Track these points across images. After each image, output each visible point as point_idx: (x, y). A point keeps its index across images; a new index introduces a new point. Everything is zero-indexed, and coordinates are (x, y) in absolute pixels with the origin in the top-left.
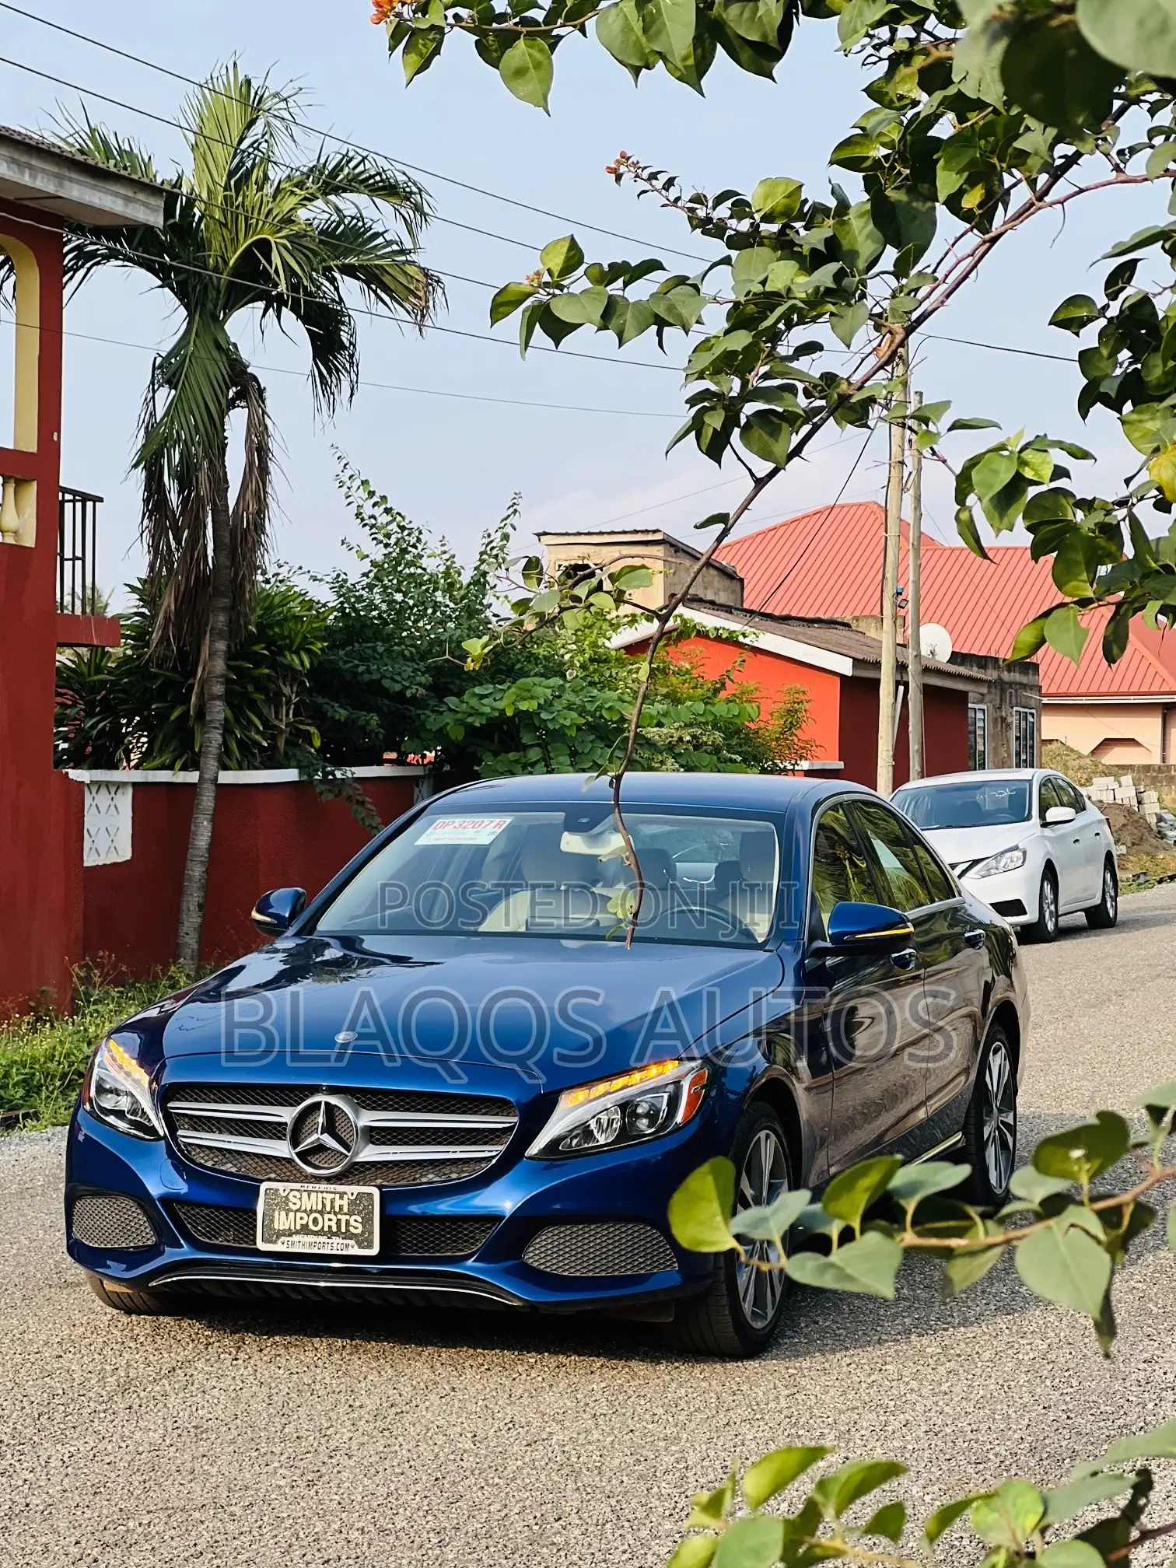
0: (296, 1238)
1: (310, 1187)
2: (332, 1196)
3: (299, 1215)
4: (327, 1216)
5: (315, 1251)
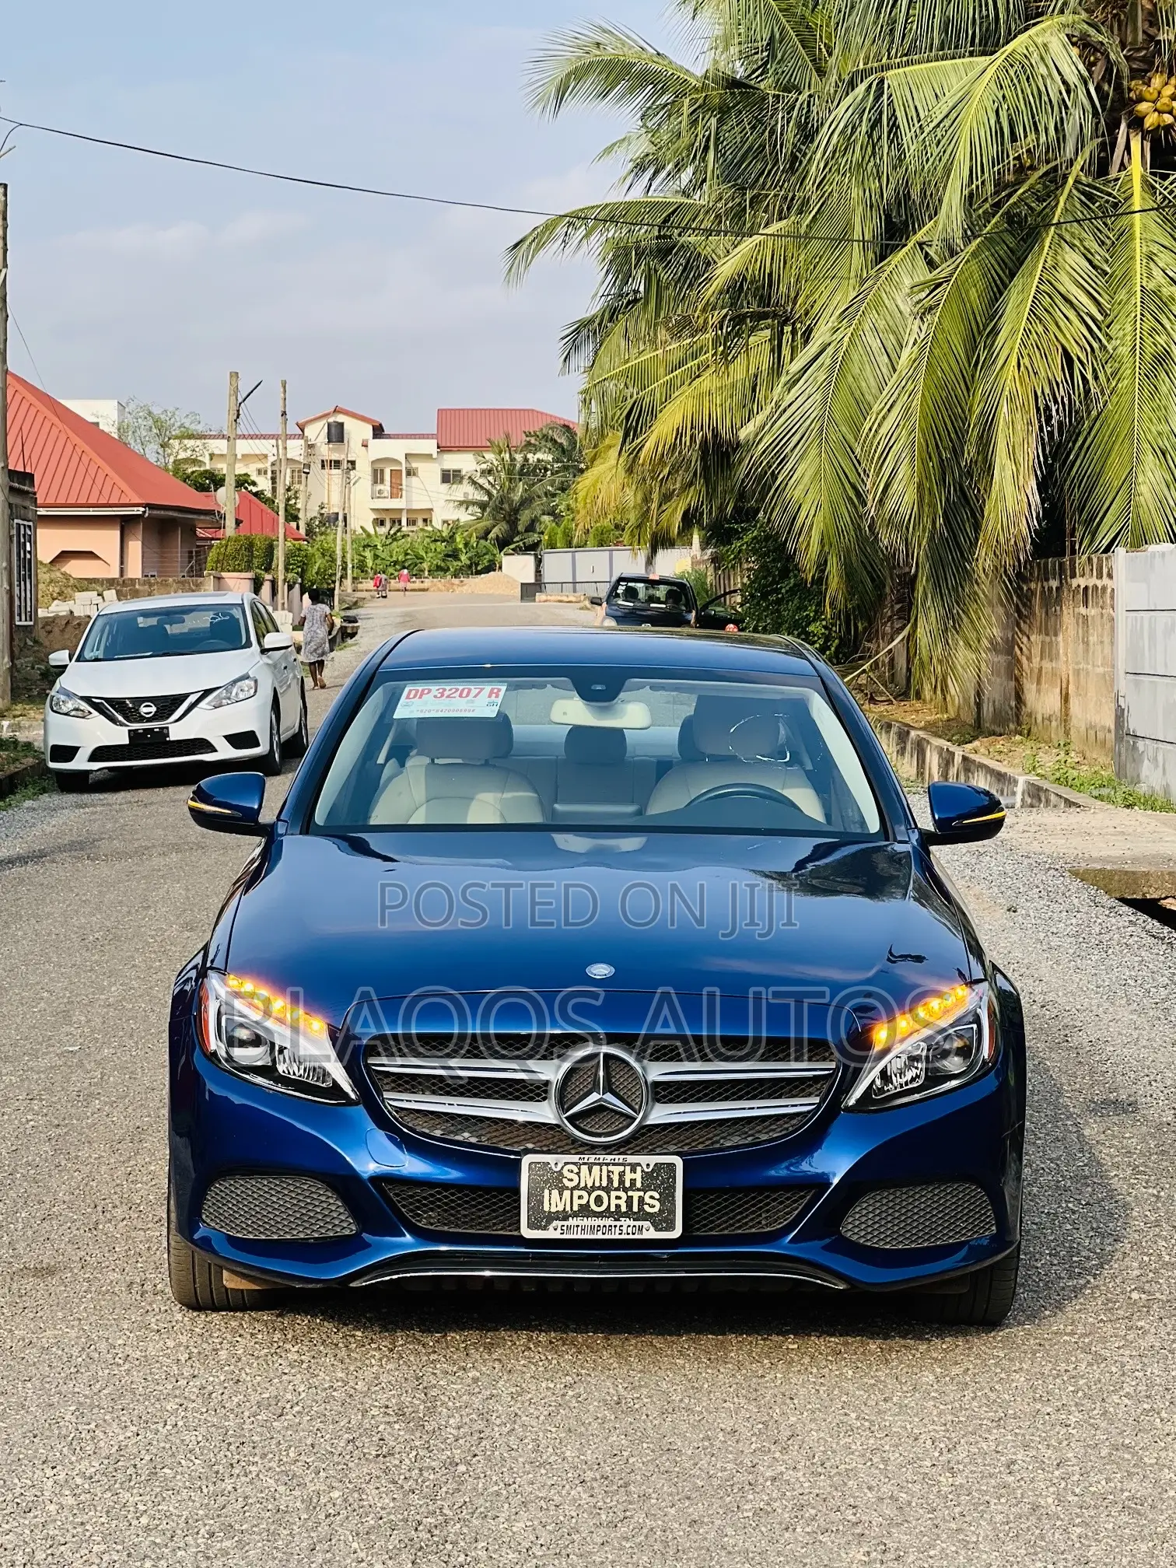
0: (572, 1222)
1: (592, 1158)
2: (621, 1168)
3: (576, 1193)
4: (613, 1194)
5: (600, 1236)
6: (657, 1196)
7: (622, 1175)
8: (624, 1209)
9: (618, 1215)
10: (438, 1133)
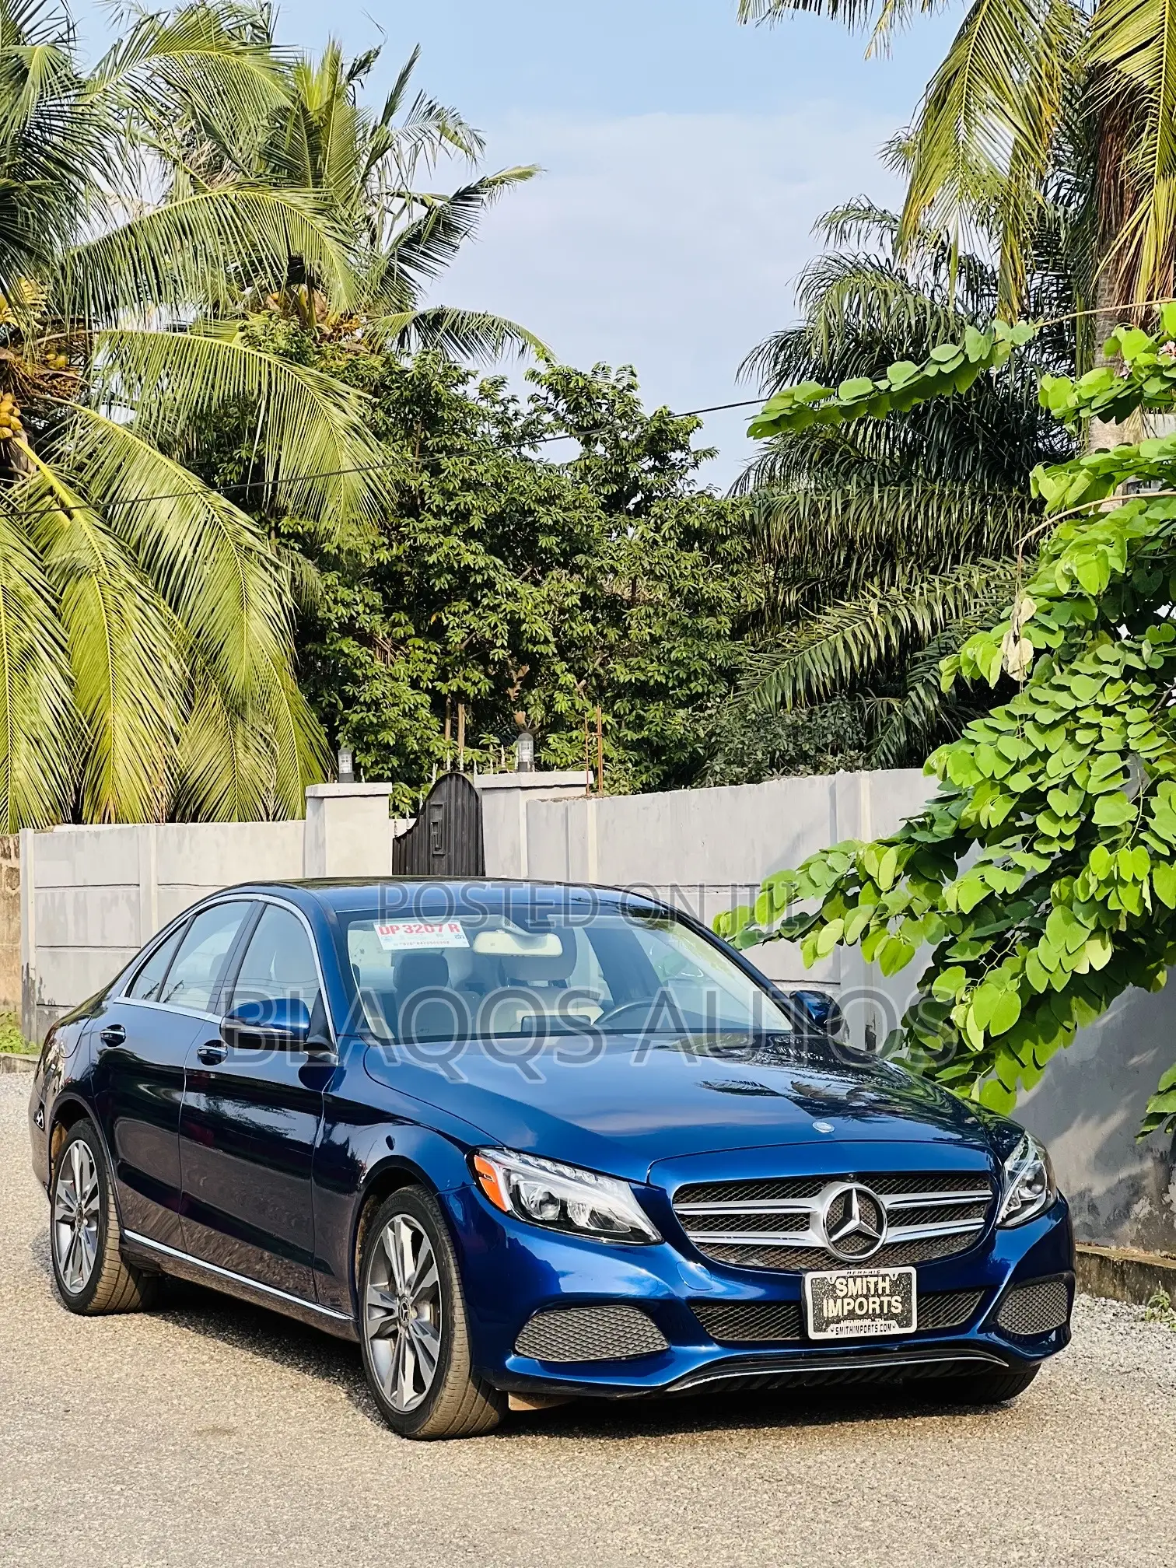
0: (843, 1324)
1: (856, 1272)
2: (875, 1279)
3: (846, 1301)
4: (871, 1300)
5: (862, 1334)
6: (900, 1300)
7: (876, 1284)
8: (878, 1312)
9: (873, 1316)
10: (733, 1261)
